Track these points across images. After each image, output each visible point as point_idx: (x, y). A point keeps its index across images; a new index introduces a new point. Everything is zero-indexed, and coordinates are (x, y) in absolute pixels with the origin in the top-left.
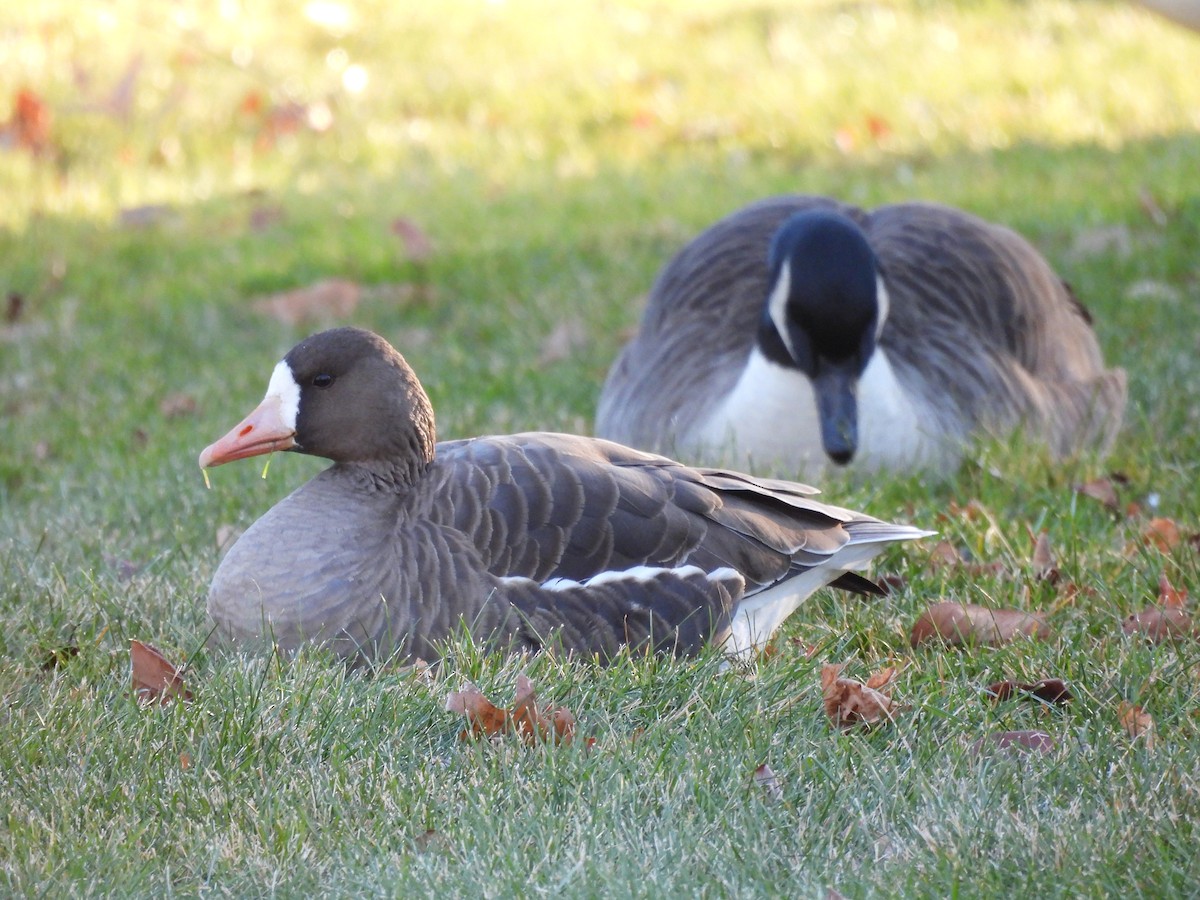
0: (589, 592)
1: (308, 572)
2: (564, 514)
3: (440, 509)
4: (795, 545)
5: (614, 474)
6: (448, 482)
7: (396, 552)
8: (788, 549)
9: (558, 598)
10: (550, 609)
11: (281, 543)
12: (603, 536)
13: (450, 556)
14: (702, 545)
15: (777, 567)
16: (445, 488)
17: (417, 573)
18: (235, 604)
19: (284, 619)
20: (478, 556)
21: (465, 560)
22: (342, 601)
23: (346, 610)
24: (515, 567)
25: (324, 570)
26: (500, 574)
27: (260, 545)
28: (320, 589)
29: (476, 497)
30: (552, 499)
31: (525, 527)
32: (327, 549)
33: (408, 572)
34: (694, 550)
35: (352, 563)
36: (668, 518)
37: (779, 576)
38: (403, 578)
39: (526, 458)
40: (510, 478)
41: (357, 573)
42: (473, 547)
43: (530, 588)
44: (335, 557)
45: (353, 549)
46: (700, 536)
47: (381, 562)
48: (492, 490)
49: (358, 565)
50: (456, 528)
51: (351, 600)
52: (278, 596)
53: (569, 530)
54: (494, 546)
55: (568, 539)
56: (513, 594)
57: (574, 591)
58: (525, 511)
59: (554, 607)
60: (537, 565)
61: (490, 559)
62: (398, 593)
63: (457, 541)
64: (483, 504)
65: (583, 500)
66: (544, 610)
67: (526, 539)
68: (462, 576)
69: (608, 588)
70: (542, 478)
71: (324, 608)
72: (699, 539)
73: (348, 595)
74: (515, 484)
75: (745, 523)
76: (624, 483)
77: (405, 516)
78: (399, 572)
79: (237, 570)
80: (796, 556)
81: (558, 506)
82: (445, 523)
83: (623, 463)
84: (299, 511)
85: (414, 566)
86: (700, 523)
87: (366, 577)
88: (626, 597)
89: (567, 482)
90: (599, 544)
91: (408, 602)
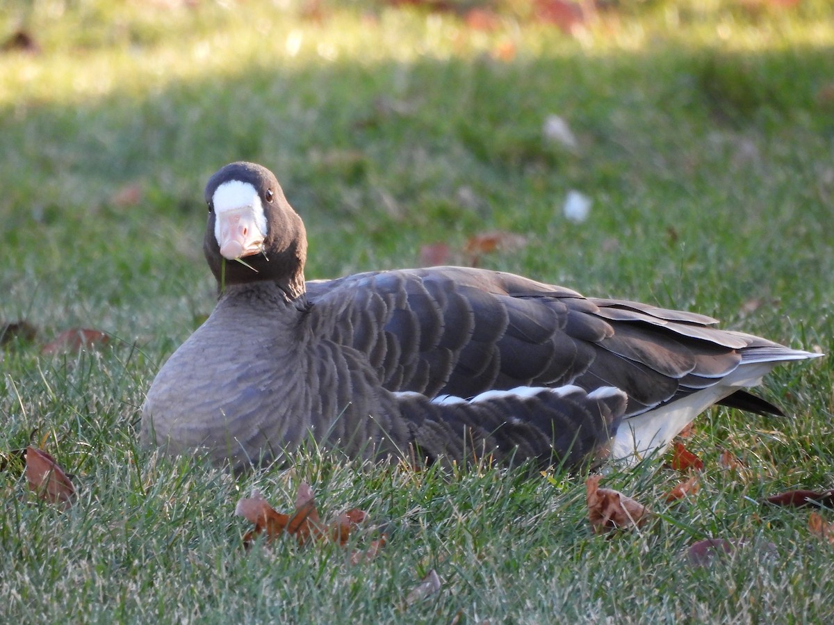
0: (473, 407)
1: (226, 382)
2: (454, 337)
3: (341, 330)
4: (683, 369)
5: (507, 305)
6: (349, 306)
7: (302, 366)
8: (676, 373)
9: (446, 411)
10: (437, 420)
11: (203, 360)
12: (490, 358)
13: (348, 372)
14: (589, 369)
15: (663, 390)
16: (346, 311)
17: (318, 387)
18: (163, 416)
19: (204, 426)
20: (373, 373)
21: (361, 376)
22: (254, 409)
23: (257, 417)
24: (407, 384)
25: (240, 379)
26: (393, 389)
27: (184, 364)
28: (236, 397)
29: (373, 320)
30: (443, 323)
31: (417, 348)
32: (244, 359)
33: (310, 386)
34: (581, 374)
35: (265, 372)
36: (556, 344)
37: (665, 399)
38: (306, 391)
39: (423, 287)
40: (406, 304)
41: (269, 382)
42: (369, 365)
43: (419, 401)
44: (250, 366)
45: (266, 359)
46: (588, 363)
47: (290, 374)
48: (388, 314)
49: (269, 374)
50: (354, 347)
51: (263, 407)
52: (200, 406)
53: (458, 353)
54: (388, 364)
55: (457, 361)
56: (404, 407)
57: (460, 406)
58: (418, 333)
59: (441, 419)
60: (427, 383)
61: (383, 377)
62: (302, 403)
63: (356, 360)
64: (379, 327)
65: (473, 325)
66: (432, 422)
67: (418, 359)
68: (358, 390)
69: (491, 404)
70: (436, 304)
71: (239, 415)
72: (587, 365)
73: (259, 404)
74: (410, 310)
75: (633, 350)
76: (516, 312)
77: (311, 335)
78: (304, 385)
79: (165, 387)
80: (685, 379)
81: (448, 329)
82: (345, 343)
83: (518, 295)
84: (217, 332)
85: (316, 380)
86: (589, 350)
87: (275, 387)
88: (508, 413)
89: (459, 310)
90: (486, 365)
91: (310, 413)
